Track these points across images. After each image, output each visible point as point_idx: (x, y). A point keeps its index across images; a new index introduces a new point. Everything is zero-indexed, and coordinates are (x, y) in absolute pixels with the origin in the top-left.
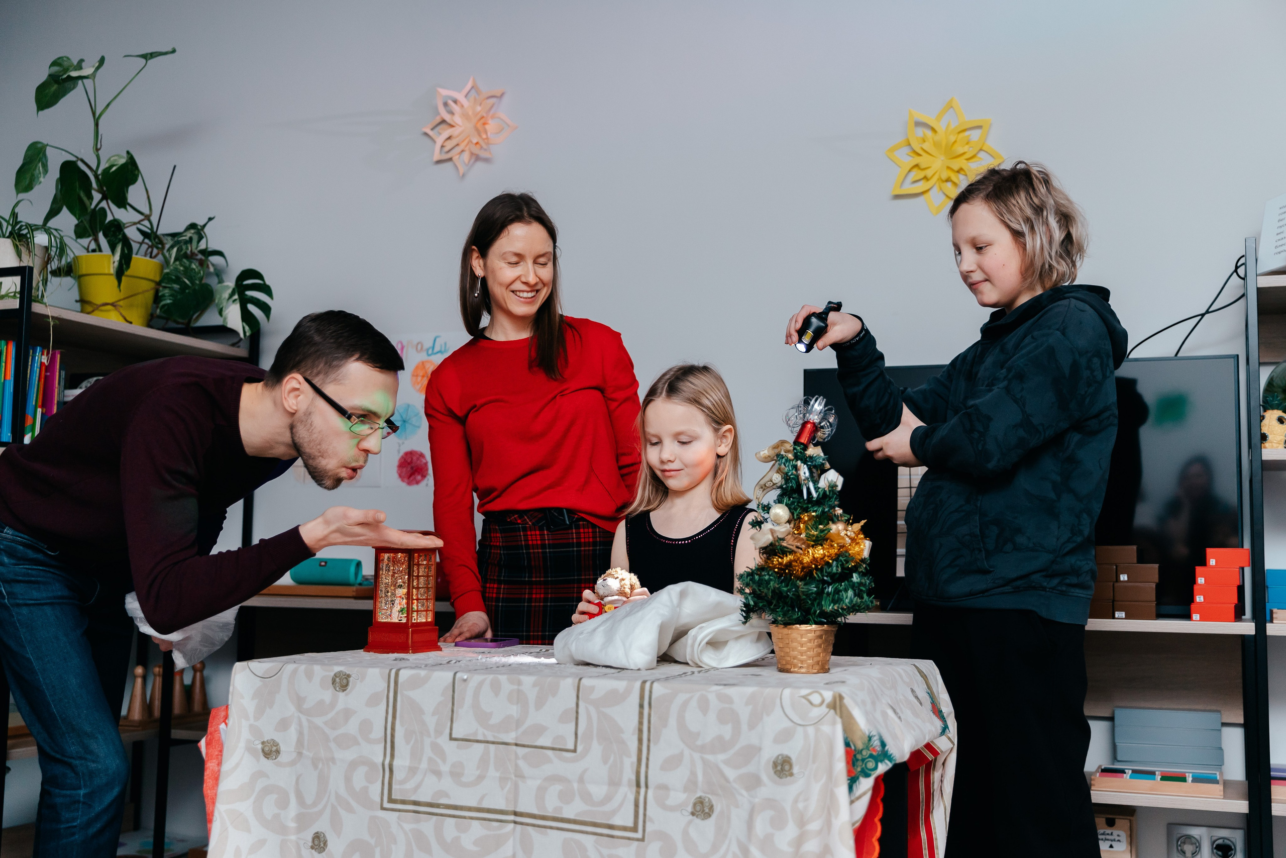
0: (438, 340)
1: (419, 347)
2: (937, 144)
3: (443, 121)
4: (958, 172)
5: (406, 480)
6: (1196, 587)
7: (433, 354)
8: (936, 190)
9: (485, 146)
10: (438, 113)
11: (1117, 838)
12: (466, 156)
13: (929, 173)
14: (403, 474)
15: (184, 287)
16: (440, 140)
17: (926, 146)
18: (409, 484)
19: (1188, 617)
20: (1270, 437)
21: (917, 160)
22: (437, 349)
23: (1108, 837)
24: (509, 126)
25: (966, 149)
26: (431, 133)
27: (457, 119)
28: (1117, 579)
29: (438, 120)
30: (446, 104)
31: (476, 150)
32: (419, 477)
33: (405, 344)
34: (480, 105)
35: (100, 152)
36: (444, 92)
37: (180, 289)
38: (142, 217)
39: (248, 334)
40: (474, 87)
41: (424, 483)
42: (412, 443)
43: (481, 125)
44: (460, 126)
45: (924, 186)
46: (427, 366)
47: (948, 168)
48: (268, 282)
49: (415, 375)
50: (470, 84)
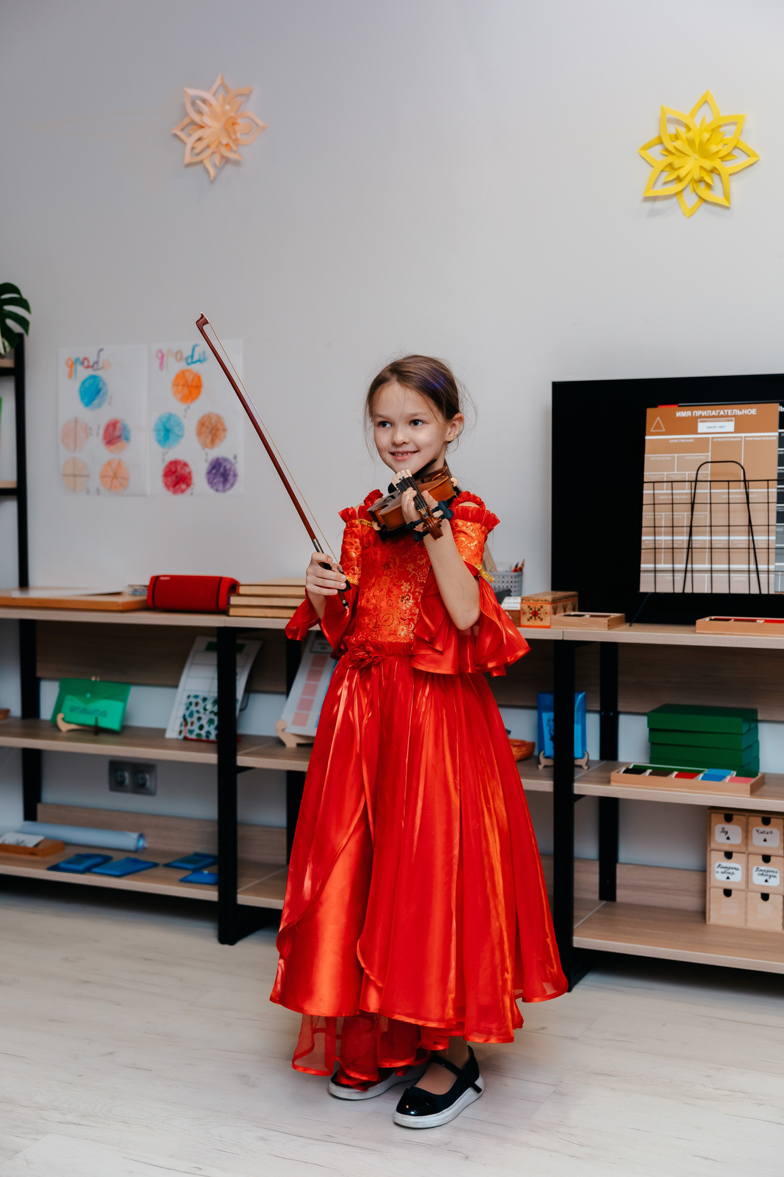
0: (196, 348)
1: (179, 356)
2: (691, 142)
3: (193, 123)
4: (711, 171)
5: (171, 489)
7: (192, 363)
8: (689, 190)
9: (234, 148)
10: (187, 114)
12: (217, 159)
13: (682, 173)
14: (169, 483)
16: (190, 142)
17: (678, 144)
18: (175, 492)
21: (670, 159)
22: (196, 358)
24: (258, 126)
25: (720, 147)
26: (182, 135)
27: (206, 120)
29: (187, 121)
30: (193, 103)
31: (226, 152)
32: (183, 486)
33: (165, 352)
34: (229, 104)
36: (192, 92)
40: (223, 85)
41: (188, 492)
42: (176, 453)
43: (230, 125)
44: (210, 127)
45: (677, 187)
46: (188, 374)
47: (701, 167)
48: (25, 296)
49: (176, 384)
50: (218, 82)
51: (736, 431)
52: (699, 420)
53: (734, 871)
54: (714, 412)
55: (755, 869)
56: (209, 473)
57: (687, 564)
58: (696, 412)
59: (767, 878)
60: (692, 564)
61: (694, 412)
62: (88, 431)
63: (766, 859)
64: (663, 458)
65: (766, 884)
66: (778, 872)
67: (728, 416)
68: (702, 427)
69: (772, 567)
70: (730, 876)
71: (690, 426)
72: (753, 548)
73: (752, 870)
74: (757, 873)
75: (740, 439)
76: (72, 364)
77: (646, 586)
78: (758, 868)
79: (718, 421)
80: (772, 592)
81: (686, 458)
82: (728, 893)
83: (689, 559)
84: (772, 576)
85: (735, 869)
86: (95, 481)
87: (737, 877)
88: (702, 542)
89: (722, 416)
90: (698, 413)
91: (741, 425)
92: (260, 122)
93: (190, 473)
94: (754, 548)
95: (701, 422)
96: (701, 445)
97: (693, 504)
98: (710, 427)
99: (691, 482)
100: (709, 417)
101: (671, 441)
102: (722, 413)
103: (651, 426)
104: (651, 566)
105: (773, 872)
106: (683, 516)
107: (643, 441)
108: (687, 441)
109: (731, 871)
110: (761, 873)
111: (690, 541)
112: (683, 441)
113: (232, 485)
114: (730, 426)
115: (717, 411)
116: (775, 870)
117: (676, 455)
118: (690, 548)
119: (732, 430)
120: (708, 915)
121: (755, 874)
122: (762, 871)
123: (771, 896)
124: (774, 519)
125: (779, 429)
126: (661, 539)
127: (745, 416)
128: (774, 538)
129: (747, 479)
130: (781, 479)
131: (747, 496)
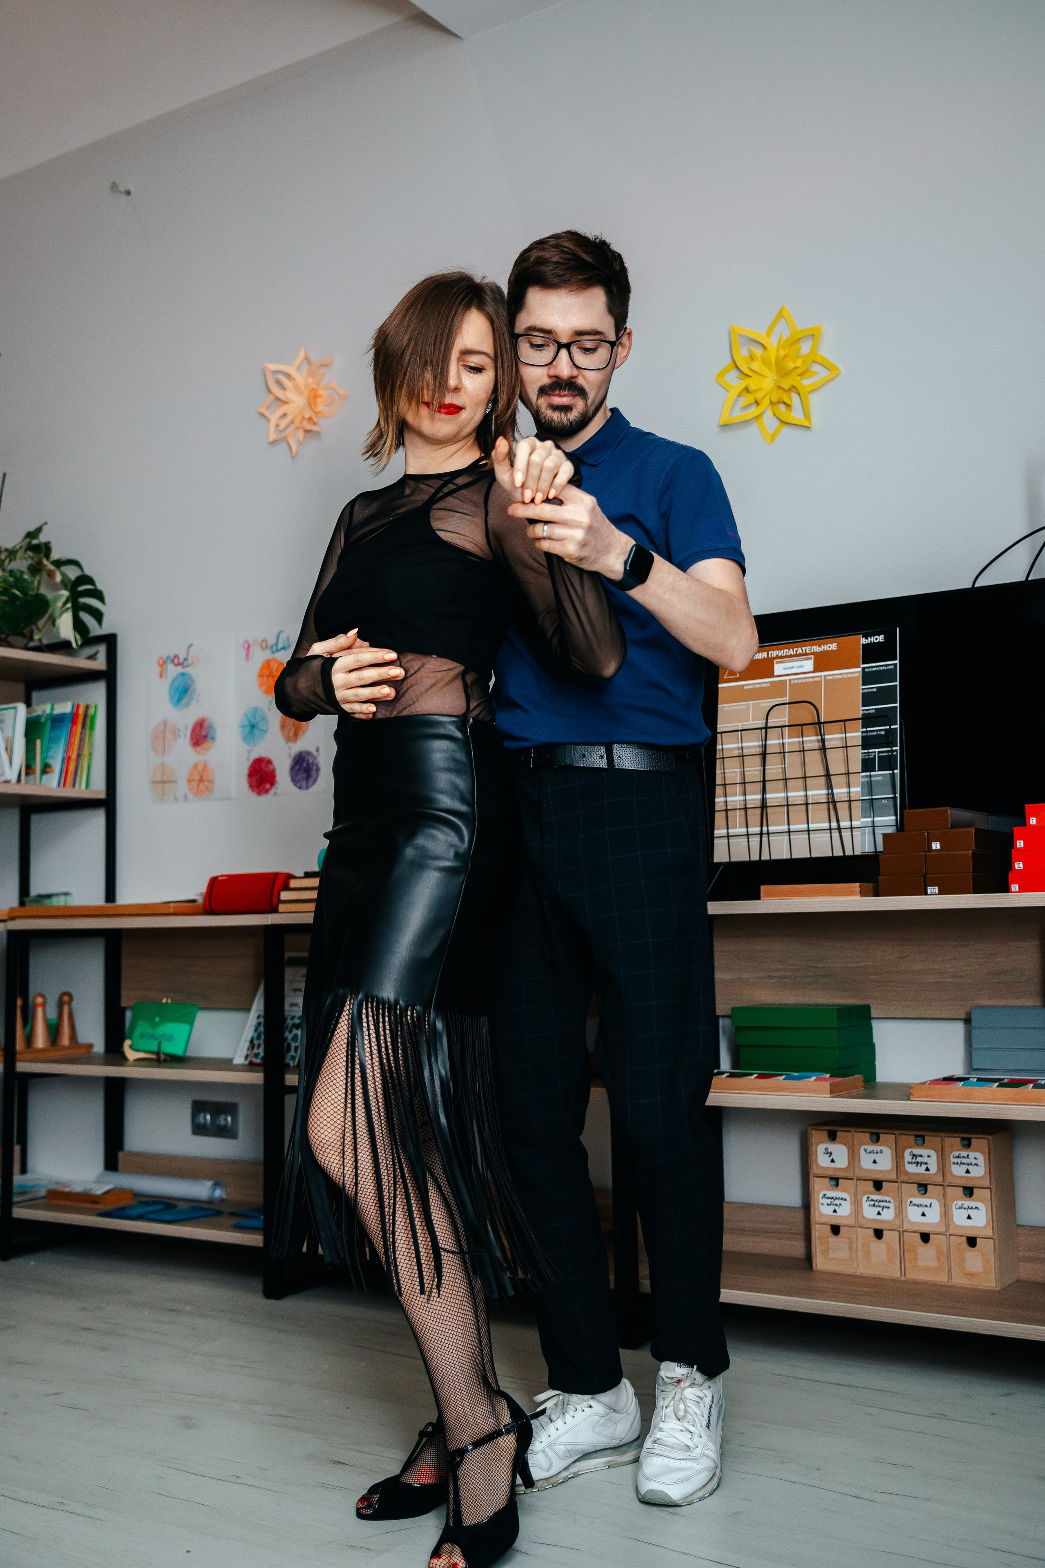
0: (281, 635)
1: (264, 645)
2: (767, 362)
3: (277, 399)
4: (790, 389)
5: (256, 789)
6: (1014, 852)
7: (278, 650)
8: (767, 414)
9: (316, 420)
10: (270, 391)
11: (974, 1162)
12: (300, 434)
13: (759, 396)
14: (254, 784)
15: (13, 599)
16: (274, 420)
17: (755, 366)
18: (259, 793)
21: (745, 382)
22: (280, 645)
23: (964, 1160)
24: (340, 395)
25: (797, 363)
26: (266, 412)
28: (929, 848)
29: (271, 398)
30: (276, 379)
31: (307, 425)
32: (267, 785)
33: (251, 642)
34: (312, 376)
36: (272, 366)
39: (80, 642)
40: (306, 358)
41: (272, 792)
42: (260, 751)
43: (313, 396)
44: (293, 401)
45: (755, 411)
46: (272, 664)
47: (779, 387)
48: (99, 586)
49: (261, 675)
50: (301, 355)
51: (816, 670)
52: (775, 661)
53: (842, 1201)
54: (791, 650)
55: (865, 1198)
56: (292, 769)
57: (762, 826)
58: (772, 652)
59: (880, 1209)
60: (768, 826)
61: (770, 653)
62: (176, 732)
63: (878, 1185)
64: (737, 708)
65: (879, 1217)
66: (892, 1201)
67: (806, 654)
68: (779, 669)
69: (855, 823)
70: (837, 1209)
71: (766, 669)
72: (832, 802)
73: (862, 1200)
74: (868, 1203)
75: (819, 679)
76: (163, 663)
77: (720, 855)
78: (868, 1198)
79: (796, 661)
80: (858, 852)
81: (762, 705)
82: (836, 1230)
83: (764, 820)
84: (856, 833)
85: (842, 1199)
86: (182, 787)
87: (845, 1210)
88: (780, 800)
89: (800, 655)
90: (774, 653)
91: (822, 663)
92: (342, 392)
93: (274, 771)
94: (834, 802)
95: (777, 663)
96: (778, 688)
97: (764, 755)
98: (788, 668)
99: (761, 729)
100: (786, 657)
101: (745, 687)
102: (800, 651)
104: (723, 832)
105: (886, 1201)
106: (753, 771)
107: (717, 688)
108: (763, 685)
109: (837, 1202)
110: (872, 1203)
111: (764, 800)
112: (758, 686)
113: (315, 781)
114: (808, 665)
115: (795, 649)
116: (888, 1199)
117: (751, 702)
118: (764, 806)
119: (811, 669)
120: (814, 1260)
121: (866, 1205)
122: (873, 1200)
123: (884, 1232)
124: (856, 765)
125: (863, 664)
126: (735, 799)
127: (824, 652)
128: (859, 789)
129: (822, 720)
130: (867, 721)
131: (823, 741)
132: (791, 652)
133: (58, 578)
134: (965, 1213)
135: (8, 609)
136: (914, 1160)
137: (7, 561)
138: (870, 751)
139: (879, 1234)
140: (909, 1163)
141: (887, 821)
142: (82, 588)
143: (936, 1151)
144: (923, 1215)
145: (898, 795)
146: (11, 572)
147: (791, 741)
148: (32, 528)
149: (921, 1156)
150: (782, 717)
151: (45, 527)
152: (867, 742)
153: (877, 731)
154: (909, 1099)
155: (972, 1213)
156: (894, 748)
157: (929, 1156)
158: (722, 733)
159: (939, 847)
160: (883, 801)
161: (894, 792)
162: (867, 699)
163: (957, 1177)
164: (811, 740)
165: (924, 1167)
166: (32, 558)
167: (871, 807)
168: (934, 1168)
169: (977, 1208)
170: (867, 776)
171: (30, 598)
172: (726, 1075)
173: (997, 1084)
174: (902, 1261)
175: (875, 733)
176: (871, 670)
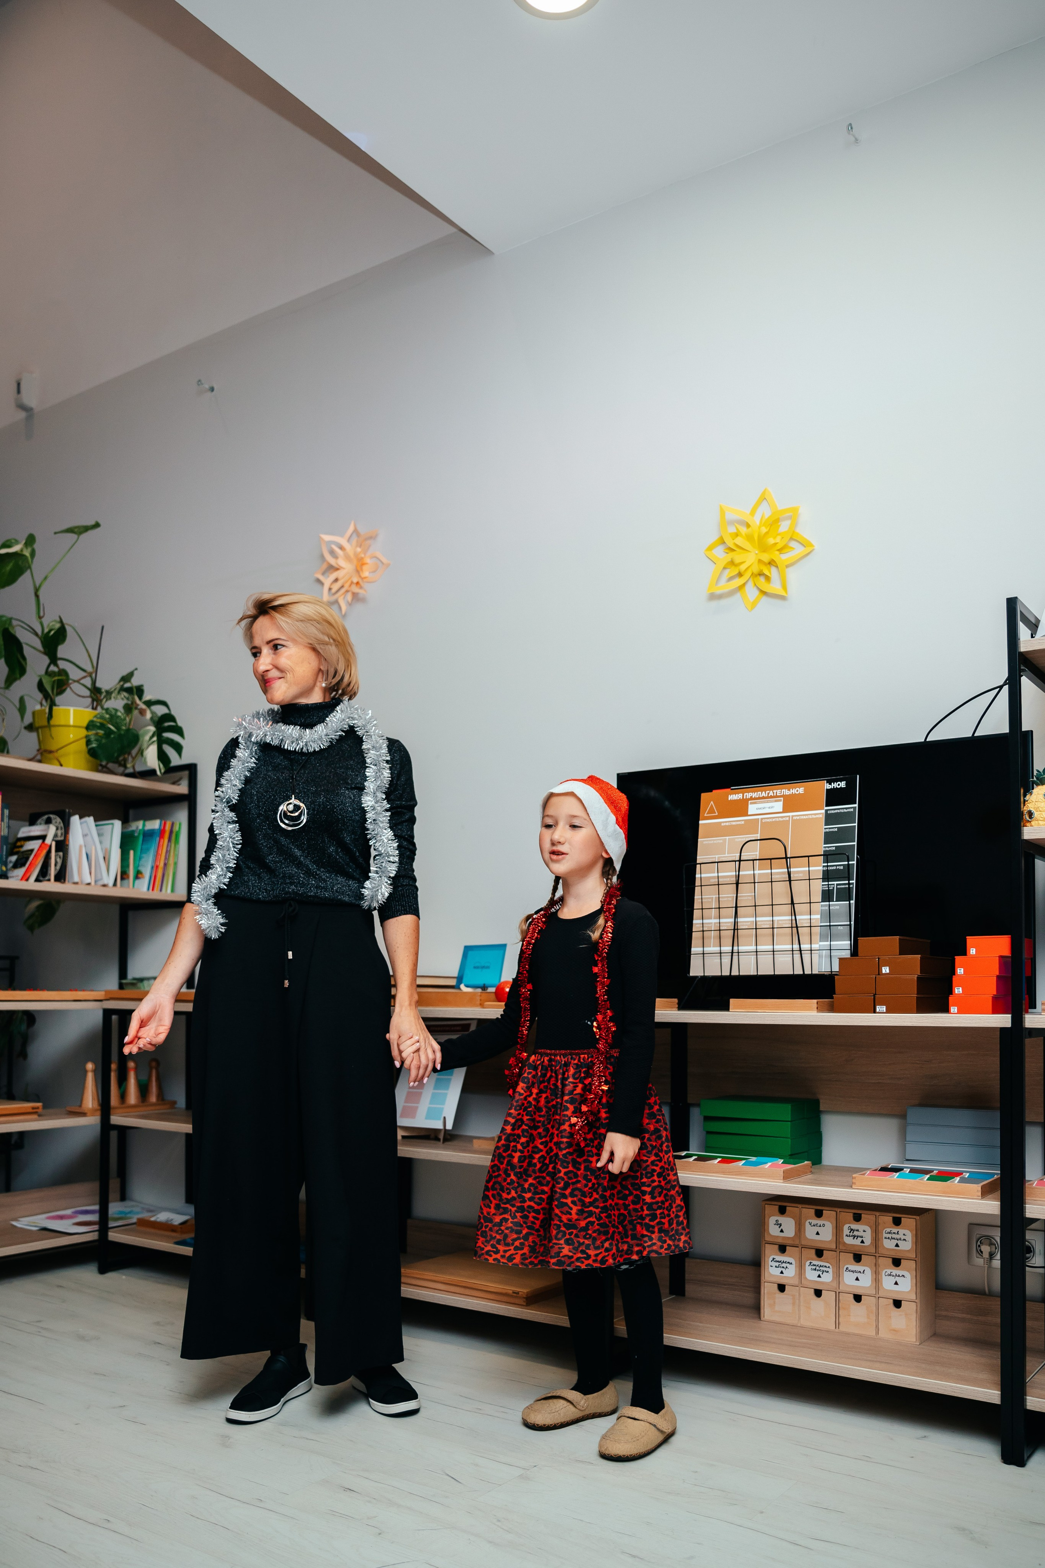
2: (749, 538)
3: (330, 566)
4: (770, 563)
6: (954, 978)
8: (750, 585)
9: (363, 585)
10: (325, 559)
11: (903, 1238)
12: (349, 597)
13: (743, 568)
15: (109, 732)
16: (328, 583)
17: (738, 541)
19: (946, 1010)
20: (1036, 814)
21: (732, 556)
23: (894, 1236)
24: (382, 563)
25: (777, 540)
26: (321, 578)
27: (342, 562)
28: (879, 972)
29: (325, 566)
30: (329, 548)
31: (355, 589)
34: (360, 547)
35: (43, 620)
36: (327, 538)
37: (105, 734)
38: (84, 674)
39: (163, 771)
40: (356, 531)
43: (360, 564)
44: (344, 569)
45: (739, 582)
47: (760, 561)
48: (180, 723)
50: (351, 529)
51: (784, 811)
52: (749, 801)
53: (788, 1265)
54: (764, 792)
55: (808, 1263)
57: (733, 946)
58: (747, 794)
59: (820, 1273)
60: (738, 946)
61: (745, 794)
63: (819, 1253)
64: (715, 842)
65: (819, 1279)
66: (831, 1267)
67: (777, 796)
68: (752, 809)
69: (815, 946)
70: (783, 1270)
71: (741, 809)
72: (795, 927)
73: (805, 1264)
74: (811, 1267)
75: (787, 819)
77: (696, 970)
78: (811, 1263)
79: (768, 802)
80: (815, 972)
81: (737, 840)
82: (782, 1288)
83: (735, 940)
84: (815, 954)
85: (788, 1263)
87: (791, 1273)
88: (749, 923)
89: (771, 797)
90: (748, 795)
91: (790, 805)
92: (384, 560)
94: (797, 927)
95: (751, 803)
96: (752, 826)
97: (737, 884)
98: (760, 809)
99: (735, 861)
100: (759, 798)
101: (722, 824)
102: (771, 793)
103: (704, 811)
104: (700, 950)
105: (826, 1267)
106: (727, 897)
107: (698, 824)
108: (738, 823)
109: (784, 1265)
110: (814, 1267)
111: (735, 923)
112: (734, 823)
114: (778, 806)
115: (767, 792)
116: (828, 1265)
117: (727, 838)
119: (781, 810)
120: (762, 1311)
121: (808, 1268)
122: (815, 1265)
123: (823, 1292)
124: (817, 896)
125: (826, 806)
126: (711, 922)
127: (793, 795)
128: (819, 916)
129: (789, 856)
130: (828, 856)
131: (789, 874)
132: (764, 794)
133: (148, 715)
134: (893, 1280)
135: (104, 741)
136: (851, 1234)
137: (105, 700)
138: (830, 883)
139: (818, 1293)
140: (847, 1236)
141: (843, 946)
142: (166, 724)
143: (871, 1227)
144: (857, 1279)
145: (853, 923)
146: (107, 710)
147: (762, 872)
148: (125, 673)
149: (858, 1230)
150: (753, 851)
151: (135, 672)
152: (827, 876)
153: (836, 866)
154: (851, 1187)
155: (898, 1279)
156: (851, 882)
157: (864, 1231)
158: (700, 864)
159: (888, 971)
160: (839, 927)
161: (850, 921)
162: (829, 838)
163: (888, 1249)
164: (780, 872)
165: (860, 1239)
166: (128, 699)
167: (829, 933)
168: (868, 1241)
169: (903, 1276)
170: (825, 905)
171: (122, 732)
172: (694, 1157)
173: (928, 1176)
174: (837, 1316)
175: (835, 868)
176: (833, 812)
